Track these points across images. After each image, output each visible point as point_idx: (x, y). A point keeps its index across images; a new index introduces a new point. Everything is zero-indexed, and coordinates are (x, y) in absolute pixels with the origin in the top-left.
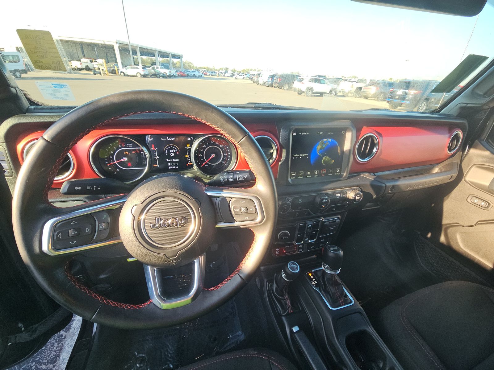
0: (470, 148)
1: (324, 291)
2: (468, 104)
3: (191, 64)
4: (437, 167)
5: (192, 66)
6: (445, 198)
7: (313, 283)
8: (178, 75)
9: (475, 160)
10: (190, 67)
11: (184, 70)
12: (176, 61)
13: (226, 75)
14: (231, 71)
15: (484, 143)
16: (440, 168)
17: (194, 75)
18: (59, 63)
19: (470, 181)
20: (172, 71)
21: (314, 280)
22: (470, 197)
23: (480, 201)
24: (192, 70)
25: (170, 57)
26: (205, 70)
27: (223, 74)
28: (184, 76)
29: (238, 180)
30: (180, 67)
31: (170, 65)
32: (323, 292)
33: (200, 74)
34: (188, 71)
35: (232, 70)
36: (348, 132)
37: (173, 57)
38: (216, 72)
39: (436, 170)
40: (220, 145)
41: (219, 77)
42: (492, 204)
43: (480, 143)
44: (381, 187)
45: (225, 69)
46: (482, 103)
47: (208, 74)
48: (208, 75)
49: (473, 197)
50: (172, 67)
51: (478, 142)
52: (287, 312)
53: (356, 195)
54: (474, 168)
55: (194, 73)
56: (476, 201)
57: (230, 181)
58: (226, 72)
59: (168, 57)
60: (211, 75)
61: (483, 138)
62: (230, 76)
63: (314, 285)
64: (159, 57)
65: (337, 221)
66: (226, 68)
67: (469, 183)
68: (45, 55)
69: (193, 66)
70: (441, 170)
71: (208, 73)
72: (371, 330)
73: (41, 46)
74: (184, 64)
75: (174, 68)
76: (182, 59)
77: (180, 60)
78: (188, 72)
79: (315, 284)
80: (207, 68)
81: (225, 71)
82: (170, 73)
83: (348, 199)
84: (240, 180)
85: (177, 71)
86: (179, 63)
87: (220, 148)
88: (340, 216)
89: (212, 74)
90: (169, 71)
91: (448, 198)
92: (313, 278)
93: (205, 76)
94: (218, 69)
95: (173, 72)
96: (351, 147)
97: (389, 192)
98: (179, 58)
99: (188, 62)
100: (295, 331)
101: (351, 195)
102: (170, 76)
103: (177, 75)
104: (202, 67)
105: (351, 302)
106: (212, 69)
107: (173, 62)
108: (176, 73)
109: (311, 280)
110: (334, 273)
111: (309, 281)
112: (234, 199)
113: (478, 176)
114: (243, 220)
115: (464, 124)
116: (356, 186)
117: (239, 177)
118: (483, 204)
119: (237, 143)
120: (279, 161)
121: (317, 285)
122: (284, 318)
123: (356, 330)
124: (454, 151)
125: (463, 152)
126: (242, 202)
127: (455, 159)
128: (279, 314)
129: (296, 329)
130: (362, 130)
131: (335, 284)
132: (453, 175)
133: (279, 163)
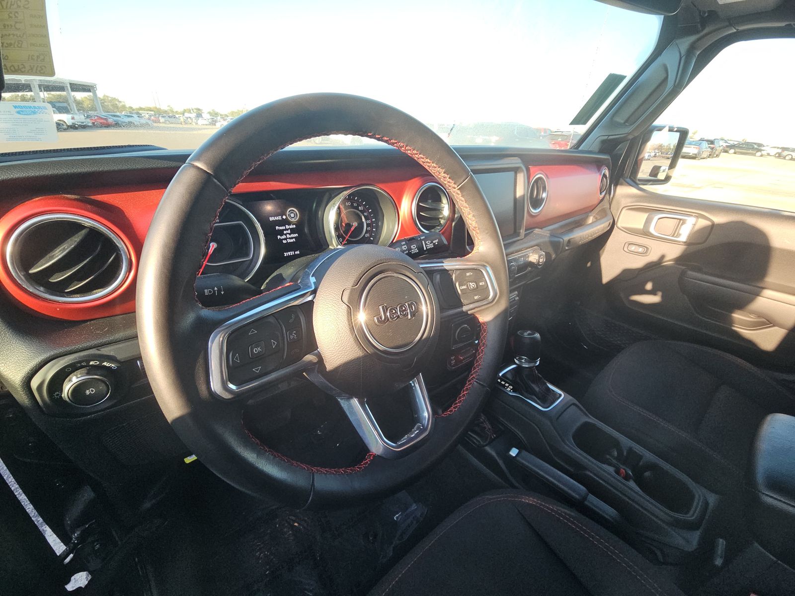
0: (616, 185)
1: (527, 392)
2: (609, 136)
3: (117, 103)
4: (591, 216)
5: (120, 105)
6: (601, 251)
7: (509, 389)
8: (93, 123)
9: (625, 202)
10: (117, 107)
11: (104, 114)
12: (79, 96)
13: (201, 121)
14: (208, 115)
15: (628, 180)
16: (594, 217)
17: (130, 123)
18: (44, 59)
19: (623, 227)
20: (76, 117)
21: (507, 385)
22: (627, 245)
23: (637, 247)
24: (123, 113)
25: (68, 90)
26: (153, 113)
27: (194, 120)
28: (107, 126)
29: (425, 249)
30: (93, 109)
31: (69, 104)
32: (526, 394)
33: (143, 121)
34: (115, 116)
35: (209, 113)
36: (519, 173)
37: (73, 90)
38: (177, 116)
39: (591, 220)
40: (360, 207)
41: (188, 126)
42: (650, 248)
43: (624, 180)
44: (559, 242)
45: (195, 111)
46: (626, 132)
47: (162, 120)
48: (163, 123)
49: (629, 244)
50: (76, 109)
51: (623, 181)
52: (489, 438)
53: (539, 257)
54: (624, 210)
55: (130, 119)
56: (633, 248)
57: (412, 253)
58: (199, 115)
59: (62, 89)
60: (168, 122)
61: (626, 175)
62: (208, 123)
63: (510, 391)
64: (41, 91)
65: (516, 299)
66: (195, 109)
67: (622, 229)
68: (18, 41)
69: (124, 106)
70: (596, 218)
71: (160, 118)
72: (592, 420)
73: (16, 23)
74: (103, 101)
75: (79, 110)
76: (97, 92)
77: (91, 94)
78: (115, 118)
79: (511, 389)
80: (155, 110)
81: (195, 114)
82: (73, 121)
83: (531, 264)
84: (428, 248)
85: (88, 117)
86: (89, 100)
87: (361, 211)
88: (516, 292)
89: (169, 119)
90: (70, 116)
91: (603, 252)
92: (505, 384)
93: (155, 125)
94: (180, 110)
95: (80, 118)
96: (524, 192)
97: (567, 248)
98: (89, 91)
99: (110, 99)
100: (514, 455)
101: (533, 258)
102: (73, 127)
103: (90, 124)
104: (143, 107)
105: (560, 395)
106: (166, 111)
107: (75, 100)
108: (88, 120)
109: (504, 386)
110: (532, 365)
111: (502, 389)
112: (458, 272)
113: (630, 220)
114: (472, 301)
115: (608, 159)
116: (537, 245)
117: (426, 244)
118: (641, 250)
119: (456, 186)
120: (453, 221)
121: (514, 390)
122: (488, 449)
123: (578, 424)
124: (603, 194)
125: (610, 194)
126: (468, 274)
127: (605, 204)
128: (478, 446)
129: (514, 452)
130: (531, 171)
131: (536, 380)
132: (607, 223)
133: (453, 224)
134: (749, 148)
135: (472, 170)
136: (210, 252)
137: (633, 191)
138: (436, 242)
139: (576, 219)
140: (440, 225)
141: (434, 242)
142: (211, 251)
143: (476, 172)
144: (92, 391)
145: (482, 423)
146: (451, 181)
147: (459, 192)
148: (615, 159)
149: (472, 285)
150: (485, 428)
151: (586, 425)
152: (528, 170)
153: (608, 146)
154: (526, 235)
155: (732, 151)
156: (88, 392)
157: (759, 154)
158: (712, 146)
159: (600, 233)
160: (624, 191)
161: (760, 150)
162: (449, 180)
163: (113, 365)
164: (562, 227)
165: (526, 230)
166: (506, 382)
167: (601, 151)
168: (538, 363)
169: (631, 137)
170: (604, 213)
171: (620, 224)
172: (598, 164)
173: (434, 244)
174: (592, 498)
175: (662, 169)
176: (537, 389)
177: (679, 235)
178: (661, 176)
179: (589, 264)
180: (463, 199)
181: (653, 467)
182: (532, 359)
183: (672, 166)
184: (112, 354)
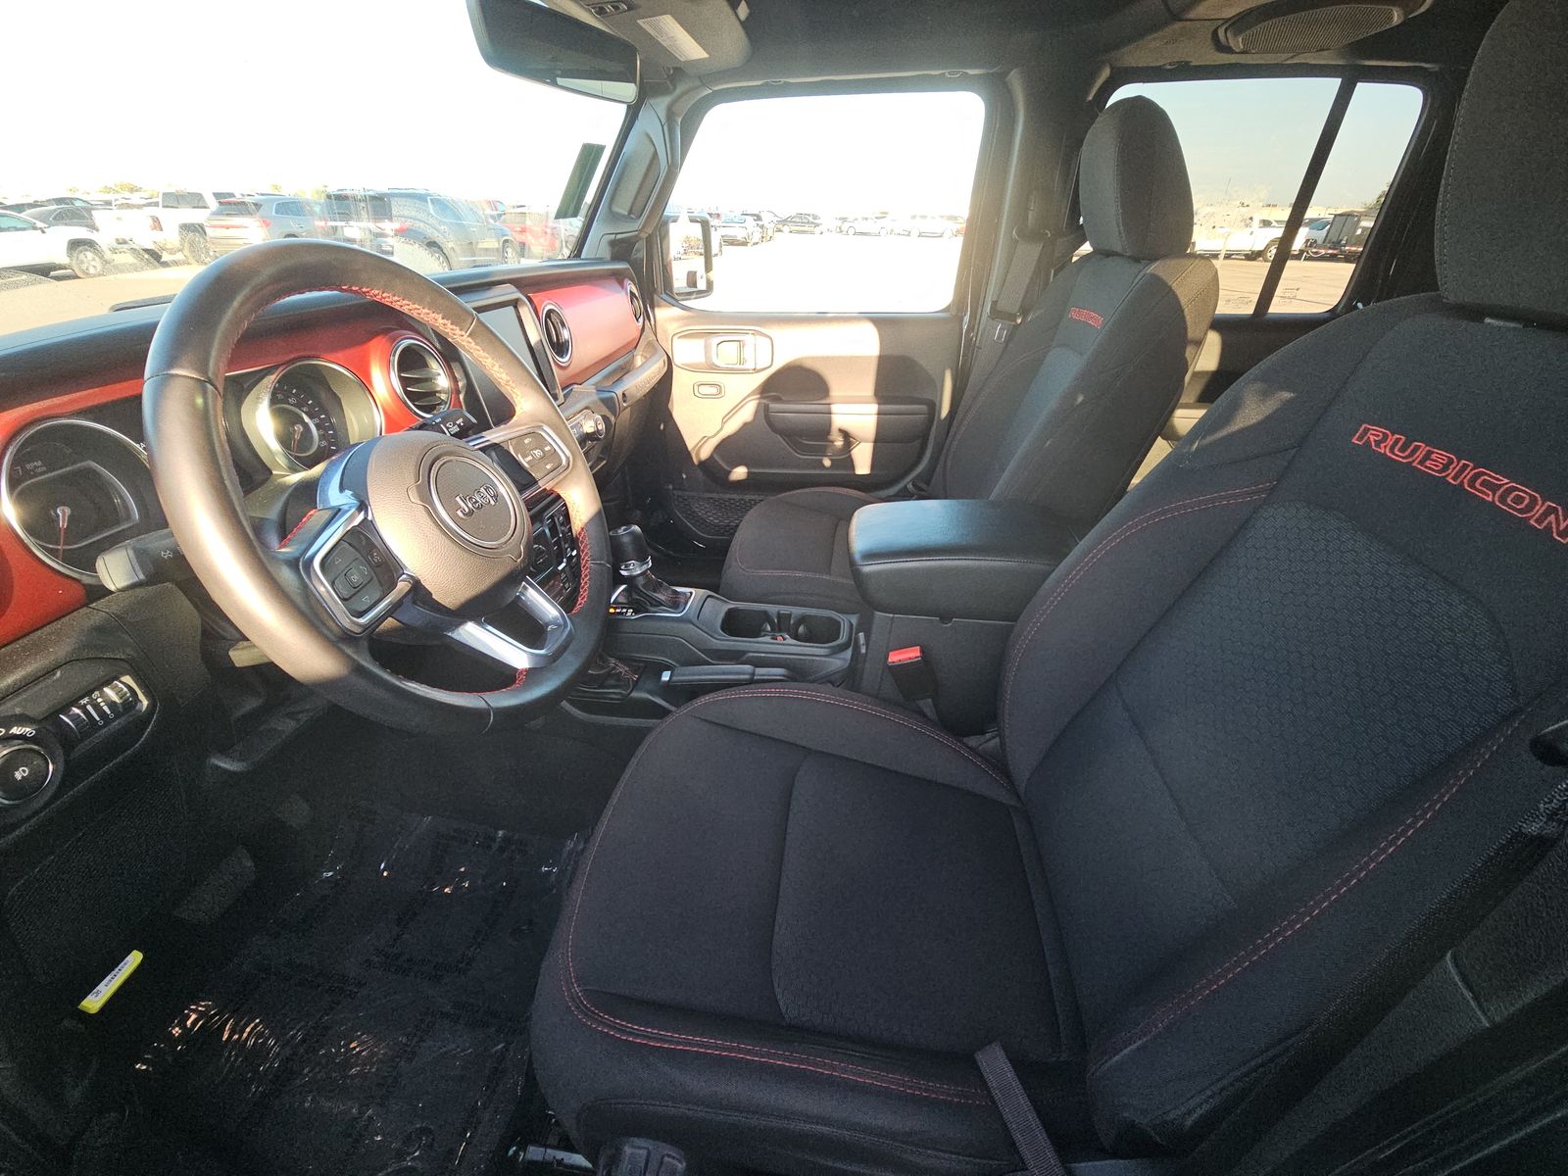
0: (652, 308)
1: (652, 607)
2: (616, 234)
4: (637, 355)
7: (629, 614)
9: (673, 328)
15: (664, 296)
16: (642, 355)
21: (625, 610)
22: (696, 388)
23: (709, 388)
36: (521, 306)
39: (639, 361)
40: (290, 400)
42: (723, 386)
43: (660, 298)
44: (612, 398)
46: (636, 228)
49: (699, 386)
52: (631, 681)
53: (596, 423)
54: (675, 338)
56: (704, 390)
61: (660, 290)
63: (631, 615)
67: (683, 366)
70: (645, 357)
72: (733, 605)
83: (590, 435)
84: (452, 433)
87: (295, 406)
92: (622, 610)
96: (539, 336)
97: (624, 405)
100: (668, 680)
101: (589, 426)
105: (690, 594)
109: (621, 613)
110: (645, 567)
111: (620, 617)
112: (514, 442)
113: (686, 352)
114: (546, 472)
115: (627, 269)
116: (586, 408)
117: (448, 428)
118: (714, 390)
119: (463, 333)
120: (458, 392)
121: (636, 612)
122: (635, 694)
123: (722, 615)
124: (641, 320)
125: (649, 320)
126: (526, 441)
127: (648, 334)
128: (623, 700)
129: (666, 676)
130: (535, 301)
131: (656, 587)
132: (661, 363)
133: (461, 397)
134: (803, 223)
135: (475, 309)
136: (63, 526)
137: (676, 311)
138: (460, 421)
139: (618, 363)
140: (443, 402)
141: (458, 422)
142: (63, 524)
143: (480, 310)
144: (24, 771)
145: (614, 668)
146: (455, 327)
147: (470, 340)
148: (636, 265)
149: (538, 453)
150: (621, 672)
151: (730, 613)
152: (530, 300)
153: (621, 249)
154: (566, 396)
155: (786, 229)
156: (18, 775)
157: (817, 230)
158: (760, 223)
159: (659, 377)
160: (664, 314)
161: (817, 225)
162: (451, 327)
163: (28, 729)
164: (606, 377)
165: (563, 389)
166: (622, 608)
167: (615, 258)
168: (650, 564)
169: (644, 235)
170: (653, 348)
171: (677, 360)
172: (618, 277)
173: (459, 426)
174: (760, 671)
175: (698, 275)
176: (663, 598)
177: (745, 361)
178: (702, 285)
179: (662, 427)
180: (478, 348)
181: (803, 619)
182: (642, 560)
183: (708, 267)
184: (18, 711)
